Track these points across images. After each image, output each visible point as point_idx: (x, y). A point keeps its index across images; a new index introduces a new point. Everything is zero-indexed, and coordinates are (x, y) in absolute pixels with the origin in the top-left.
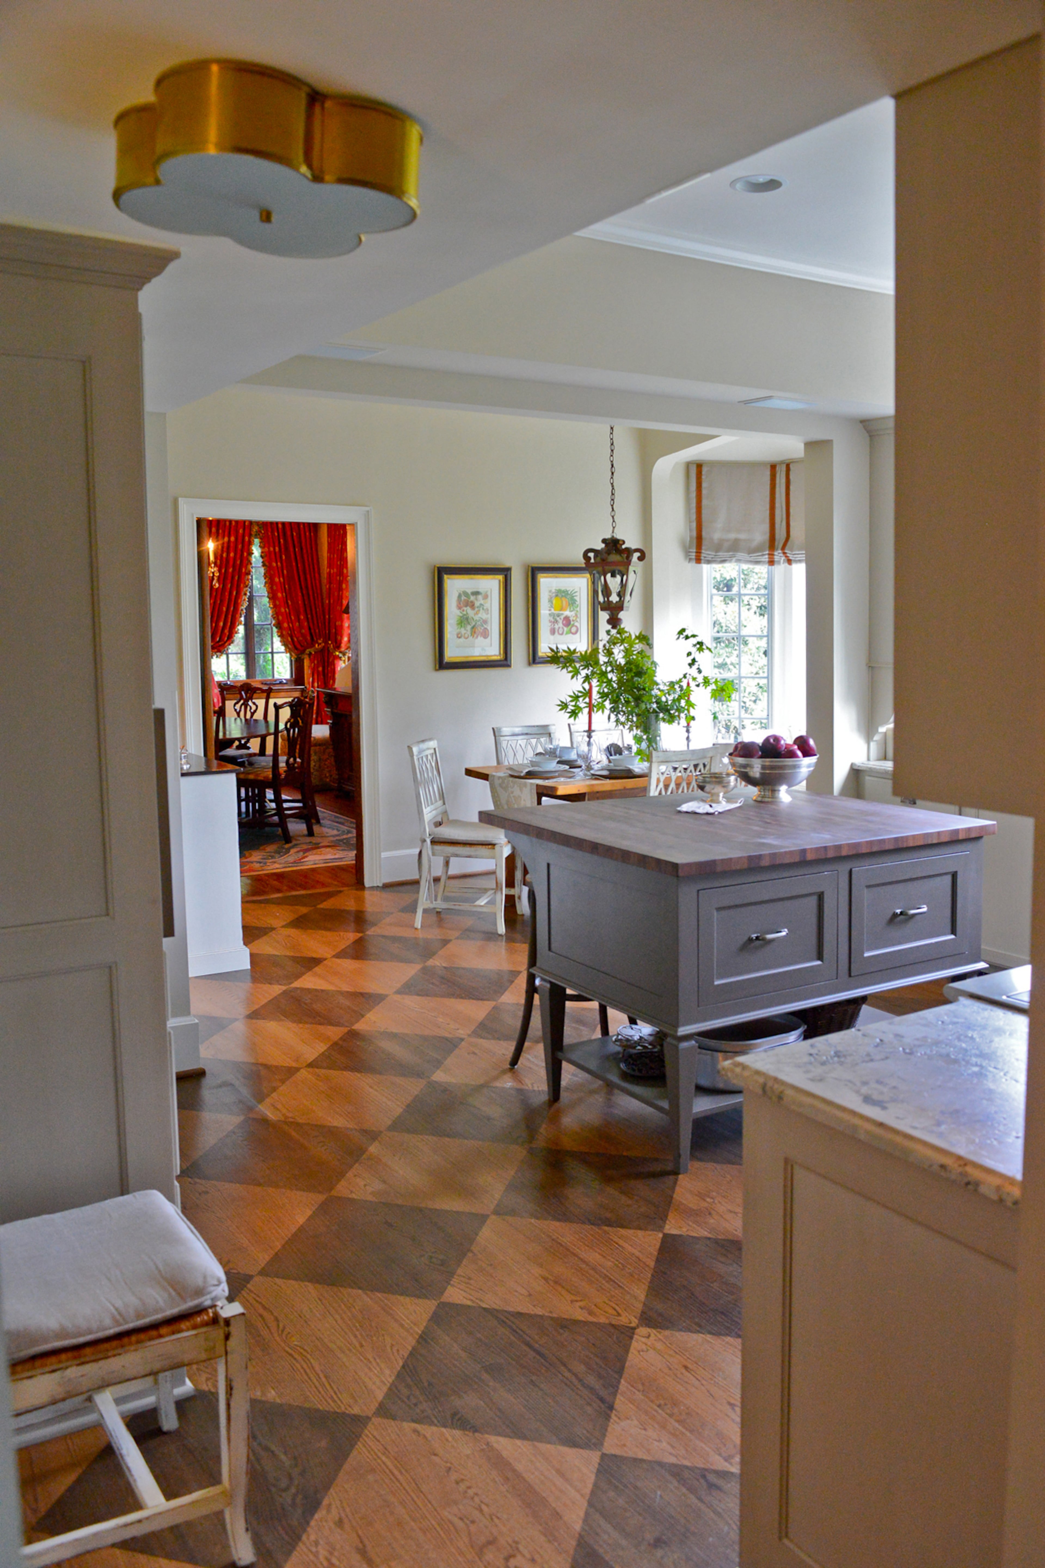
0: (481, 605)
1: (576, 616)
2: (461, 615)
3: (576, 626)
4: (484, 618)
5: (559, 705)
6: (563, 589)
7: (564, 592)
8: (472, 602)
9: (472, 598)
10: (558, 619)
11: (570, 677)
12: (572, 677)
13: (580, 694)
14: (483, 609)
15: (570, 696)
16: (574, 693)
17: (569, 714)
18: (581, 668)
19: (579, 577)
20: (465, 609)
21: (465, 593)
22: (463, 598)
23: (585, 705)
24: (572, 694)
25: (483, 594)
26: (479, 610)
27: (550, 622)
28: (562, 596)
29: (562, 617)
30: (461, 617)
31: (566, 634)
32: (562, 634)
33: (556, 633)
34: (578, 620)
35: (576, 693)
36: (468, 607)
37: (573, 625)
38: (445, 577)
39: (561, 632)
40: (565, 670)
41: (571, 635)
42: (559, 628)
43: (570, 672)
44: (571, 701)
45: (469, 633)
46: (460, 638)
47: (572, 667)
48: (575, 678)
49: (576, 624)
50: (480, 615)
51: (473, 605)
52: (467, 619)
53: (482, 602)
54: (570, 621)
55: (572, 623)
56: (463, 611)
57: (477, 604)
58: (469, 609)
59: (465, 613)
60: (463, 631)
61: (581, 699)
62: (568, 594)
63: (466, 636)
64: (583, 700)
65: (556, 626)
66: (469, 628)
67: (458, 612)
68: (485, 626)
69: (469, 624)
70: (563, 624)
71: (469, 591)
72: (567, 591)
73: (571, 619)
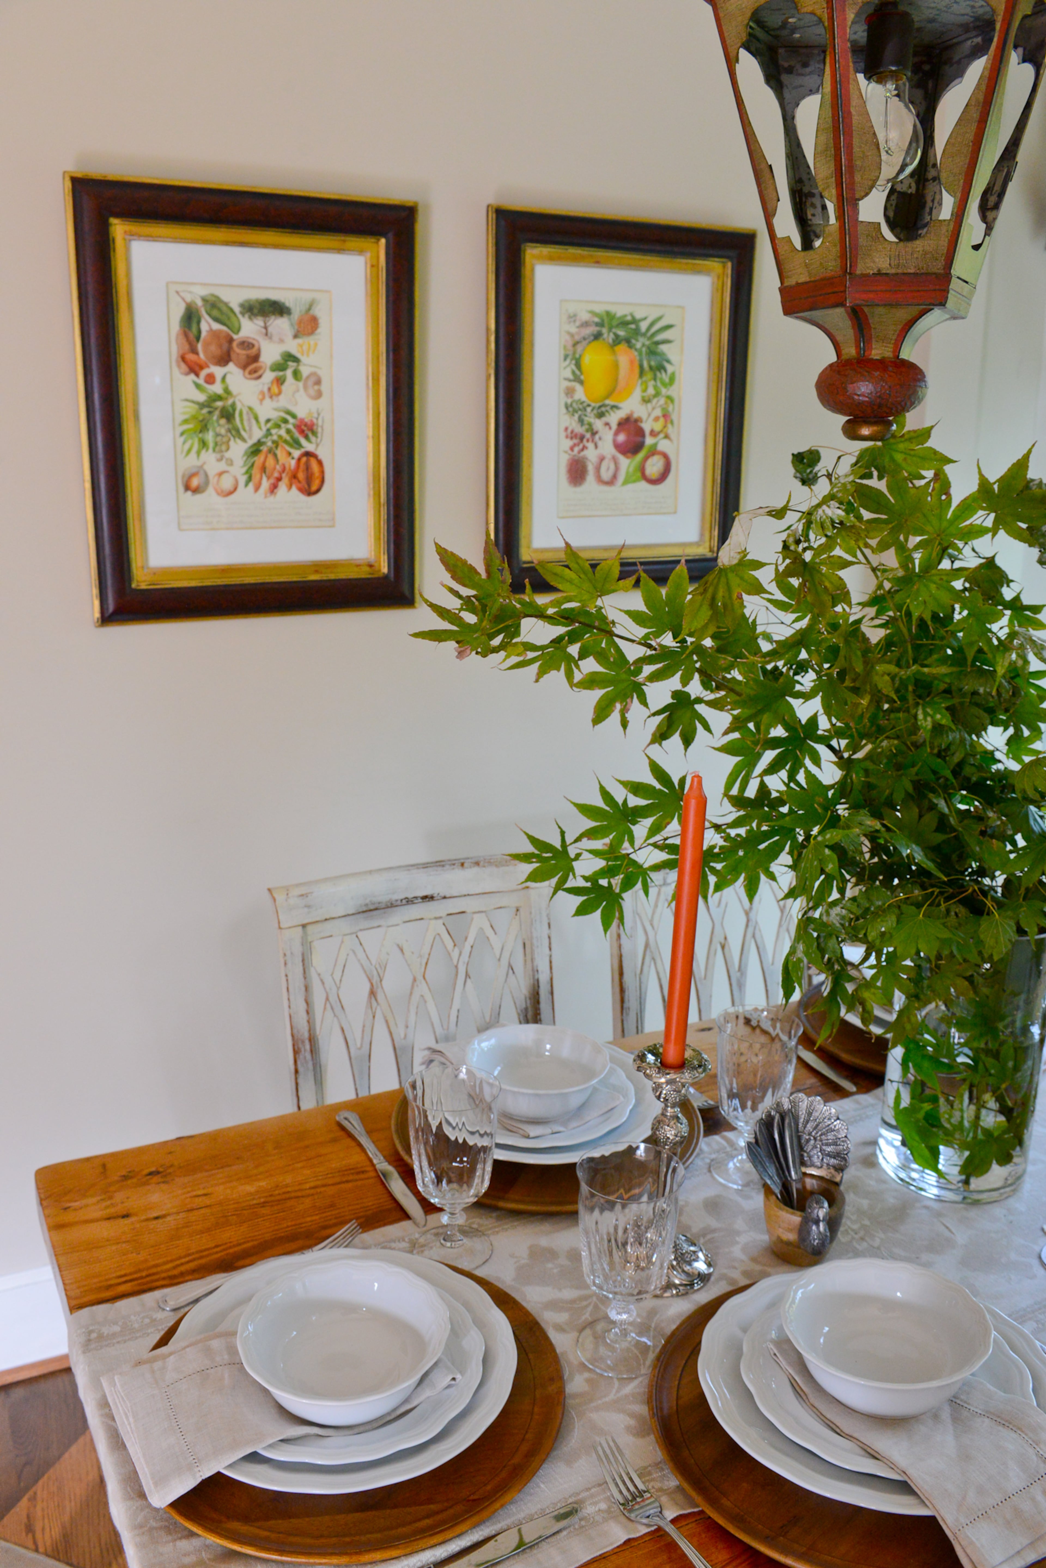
0: (290, 357)
1: (666, 416)
2: (202, 398)
3: (665, 456)
4: (302, 413)
5: (526, 858)
6: (620, 311)
7: (624, 324)
8: (246, 344)
9: (249, 328)
10: (598, 424)
11: (589, 713)
12: (601, 714)
13: (634, 801)
14: (296, 374)
15: (586, 810)
16: (606, 795)
17: (579, 900)
18: (648, 670)
19: (683, 270)
20: (218, 371)
21: (214, 305)
22: (207, 325)
23: (662, 856)
24: (598, 802)
25: (296, 315)
26: (280, 381)
27: (573, 435)
28: (617, 340)
29: (614, 418)
30: (202, 406)
31: (626, 482)
32: (611, 482)
33: (590, 477)
34: (670, 430)
35: (620, 794)
36: (231, 367)
37: (653, 452)
38: (119, 228)
39: (606, 475)
40: (557, 677)
41: (644, 484)
42: (602, 459)
43: (591, 682)
44: (590, 834)
45: (238, 470)
46: (196, 491)
47: (601, 657)
48: (615, 717)
49: (664, 445)
50: (283, 401)
51: (256, 358)
52: (228, 415)
53: (292, 346)
54: (641, 433)
55: (649, 441)
56: (210, 379)
57: (270, 354)
58: (233, 374)
59: (217, 388)
60: (210, 461)
61: (641, 829)
62: (637, 332)
63: (227, 483)
64: (655, 830)
65: (591, 454)
66: (238, 450)
67: (187, 386)
68: (309, 447)
69: (237, 433)
70: (617, 446)
71: (234, 299)
72: (635, 321)
73: (647, 427)
